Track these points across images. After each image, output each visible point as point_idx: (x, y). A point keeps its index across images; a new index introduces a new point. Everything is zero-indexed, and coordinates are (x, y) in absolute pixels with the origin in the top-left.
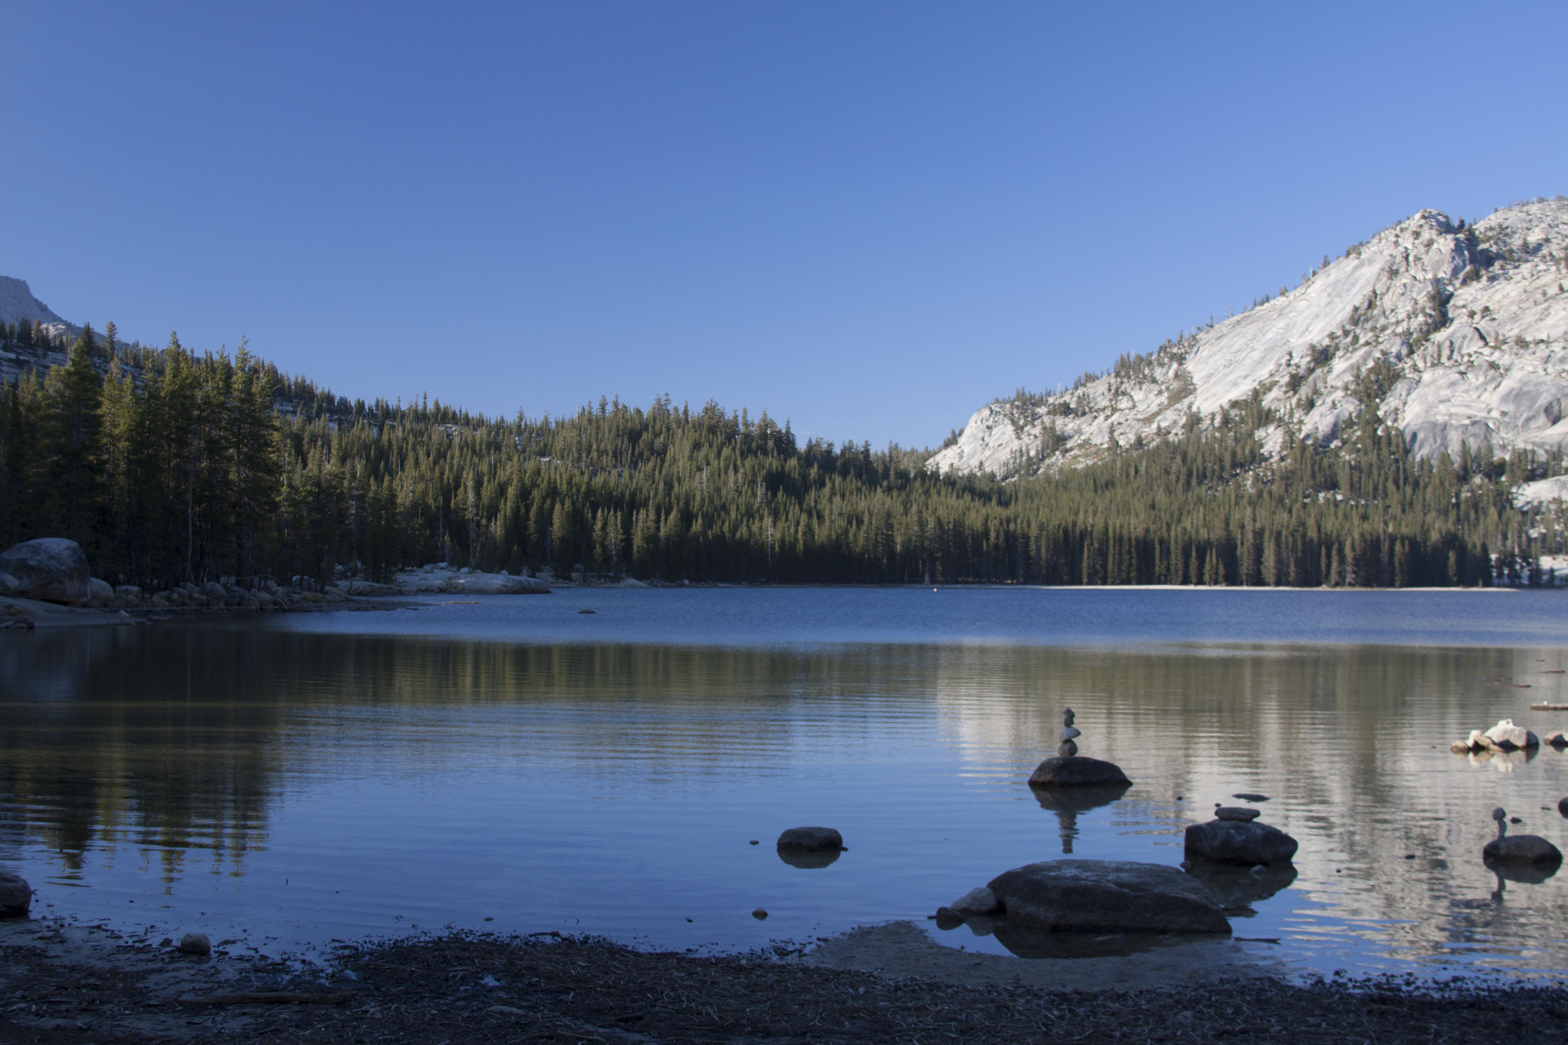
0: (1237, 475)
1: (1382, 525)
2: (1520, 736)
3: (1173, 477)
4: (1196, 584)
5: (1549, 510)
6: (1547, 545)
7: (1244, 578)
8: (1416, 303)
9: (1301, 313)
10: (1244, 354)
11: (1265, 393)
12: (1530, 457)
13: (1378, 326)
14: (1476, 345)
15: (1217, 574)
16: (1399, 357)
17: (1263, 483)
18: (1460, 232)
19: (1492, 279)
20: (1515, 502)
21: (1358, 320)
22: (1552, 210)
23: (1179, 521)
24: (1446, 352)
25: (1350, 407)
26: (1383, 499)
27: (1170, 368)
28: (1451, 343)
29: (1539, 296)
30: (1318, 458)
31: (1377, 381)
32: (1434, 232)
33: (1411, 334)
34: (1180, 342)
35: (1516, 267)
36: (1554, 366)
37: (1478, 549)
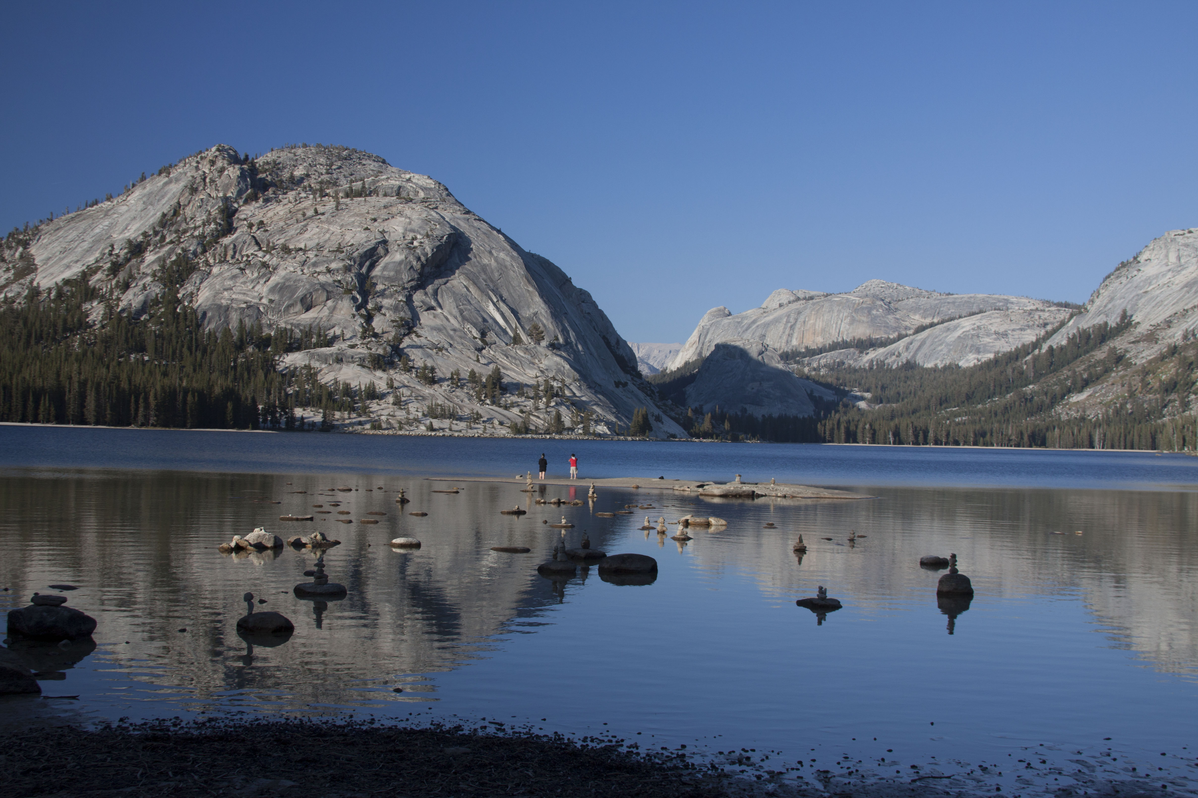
0: (67, 337)
1: (178, 381)
2: (269, 540)
3: (16, 337)
4: (32, 422)
5: (302, 374)
6: (300, 399)
7: (71, 418)
8: (210, 214)
9: (122, 215)
10: (76, 244)
11: (91, 275)
12: (289, 334)
13: (181, 229)
14: (252, 250)
15: (49, 414)
16: (195, 254)
17: (88, 344)
18: (245, 164)
19: (267, 201)
20: (278, 367)
21: (166, 223)
22: (312, 153)
23: (20, 371)
24: (230, 253)
25: (156, 290)
26: (180, 361)
27: (16, 250)
28: (235, 246)
29: (300, 216)
30: (130, 327)
31: (178, 271)
32: (225, 162)
33: (206, 237)
34: (26, 230)
35: (285, 194)
36: (309, 268)
37: (249, 401)
